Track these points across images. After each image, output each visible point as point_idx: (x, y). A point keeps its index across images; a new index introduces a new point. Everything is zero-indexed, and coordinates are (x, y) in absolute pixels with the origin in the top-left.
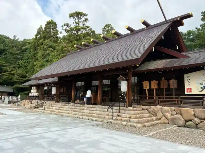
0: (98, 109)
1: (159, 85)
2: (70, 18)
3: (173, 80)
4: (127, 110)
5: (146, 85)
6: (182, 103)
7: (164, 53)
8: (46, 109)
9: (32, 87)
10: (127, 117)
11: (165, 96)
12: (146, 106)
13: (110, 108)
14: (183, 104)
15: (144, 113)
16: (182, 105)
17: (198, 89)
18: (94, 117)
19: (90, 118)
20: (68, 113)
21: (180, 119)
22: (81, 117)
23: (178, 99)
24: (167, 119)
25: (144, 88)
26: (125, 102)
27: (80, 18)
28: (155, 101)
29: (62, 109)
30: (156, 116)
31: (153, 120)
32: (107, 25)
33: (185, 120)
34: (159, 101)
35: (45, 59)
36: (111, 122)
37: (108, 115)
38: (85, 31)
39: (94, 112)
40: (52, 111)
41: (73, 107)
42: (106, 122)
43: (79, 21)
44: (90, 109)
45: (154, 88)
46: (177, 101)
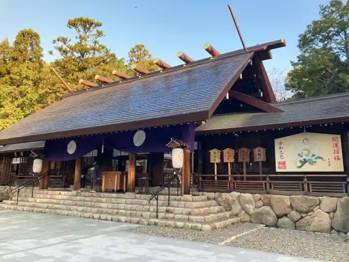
0: (129, 201)
1: (236, 157)
3: (259, 148)
4: (182, 201)
5: (215, 156)
6: (272, 186)
7: (242, 102)
8: (20, 203)
10: (183, 213)
11: (245, 175)
12: (213, 193)
13: (154, 198)
14: (274, 188)
15: (210, 206)
16: (272, 190)
17: (296, 163)
18: (122, 215)
19: (115, 217)
20: (70, 210)
21: (269, 214)
22: (96, 216)
23: (266, 180)
24: (249, 214)
25: (212, 161)
26: (178, 186)
27: (89, 29)
29: (54, 201)
30: (231, 210)
31: (225, 218)
32: (137, 46)
33: (277, 215)
34: (236, 183)
36: (156, 224)
37: (149, 211)
38: (97, 55)
39: (122, 206)
40: (34, 206)
41: (78, 198)
42: (146, 223)
43: (87, 35)
44: (113, 200)
45: (228, 161)
46: (264, 184)
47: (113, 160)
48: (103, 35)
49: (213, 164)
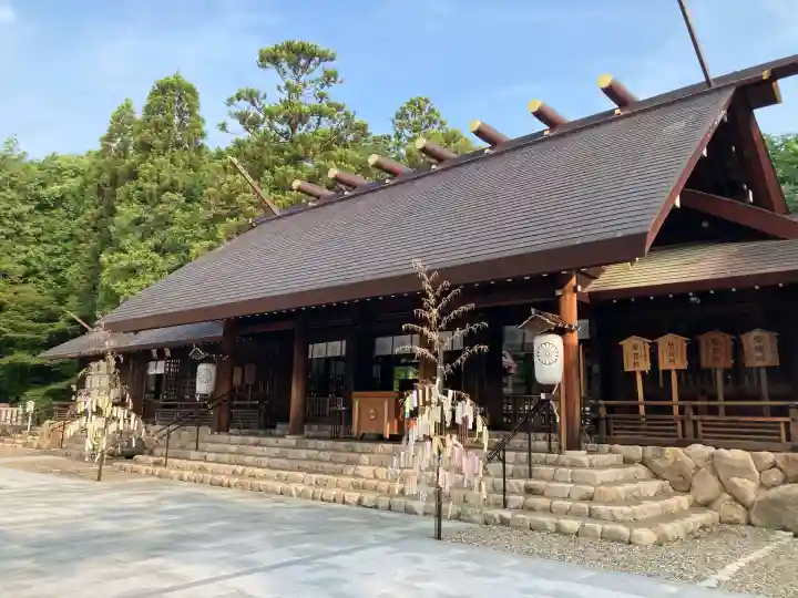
1: (693, 352)
2: (264, 66)
3: (756, 333)
4: (563, 465)
5: (635, 355)
7: (706, 216)
10: (573, 496)
11: (721, 403)
12: (640, 448)
13: (496, 458)
15: (636, 479)
19: (397, 501)
20: (287, 480)
22: (351, 497)
23: (787, 416)
24: (744, 506)
25: (628, 368)
26: (551, 428)
27: (305, 68)
28: (680, 424)
29: (249, 459)
30: (688, 491)
32: (413, 102)
34: (699, 424)
35: (150, 243)
36: (504, 522)
38: (326, 126)
40: (202, 470)
41: (303, 453)
43: (301, 80)
45: (672, 367)
46: (782, 426)
48: (339, 79)
49: (633, 374)
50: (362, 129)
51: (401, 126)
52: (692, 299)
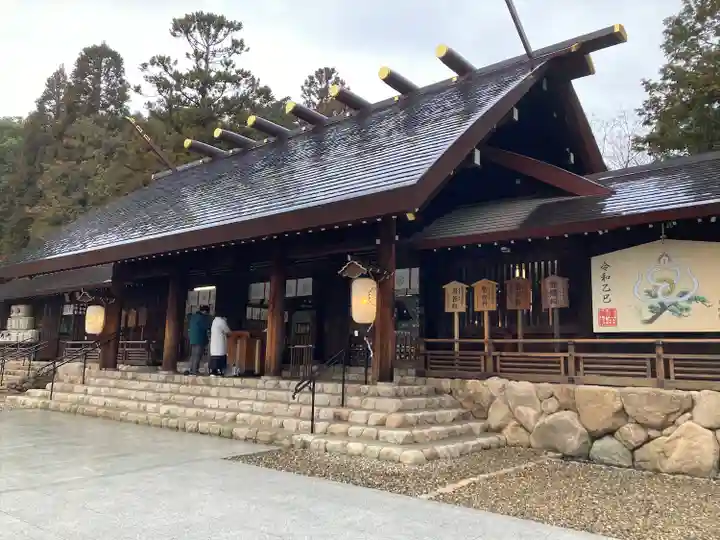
0: (262, 394)
2: (174, 35)
3: (553, 278)
4: (372, 396)
5: (454, 298)
6: (582, 366)
7: (519, 175)
8: (57, 395)
9: (13, 308)
10: (370, 422)
11: (521, 340)
12: (449, 381)
14: (585, 369)
15: (440, 407)
16: (581, 375)
17: (640, 312)
18: (244, 424)
19: (226, 428)
20: (144, 411)
21: (571, 429)
22: (191, 425)
23: (567, 351)
24: (527, 430)
25: (448, 309)
26: (367, 363)
27: (216, 36)
28: (483, 359)
30: (486, 418)
31: (470, 434)
32: (321, 71)
33: (589, 433)
34: (498, 359)
37: (297, 416)
40: (80, 402)
41: (167, 387)
42: (287, 442)
43: (211, 48)
44: (233, 392)
45: (484, 308)
46: (562, 360)
47: (249, 309)
48: (245, 49)
49: (452, 315)
50: (266, 93)
51: (310, 92)
52: (503, 248)
